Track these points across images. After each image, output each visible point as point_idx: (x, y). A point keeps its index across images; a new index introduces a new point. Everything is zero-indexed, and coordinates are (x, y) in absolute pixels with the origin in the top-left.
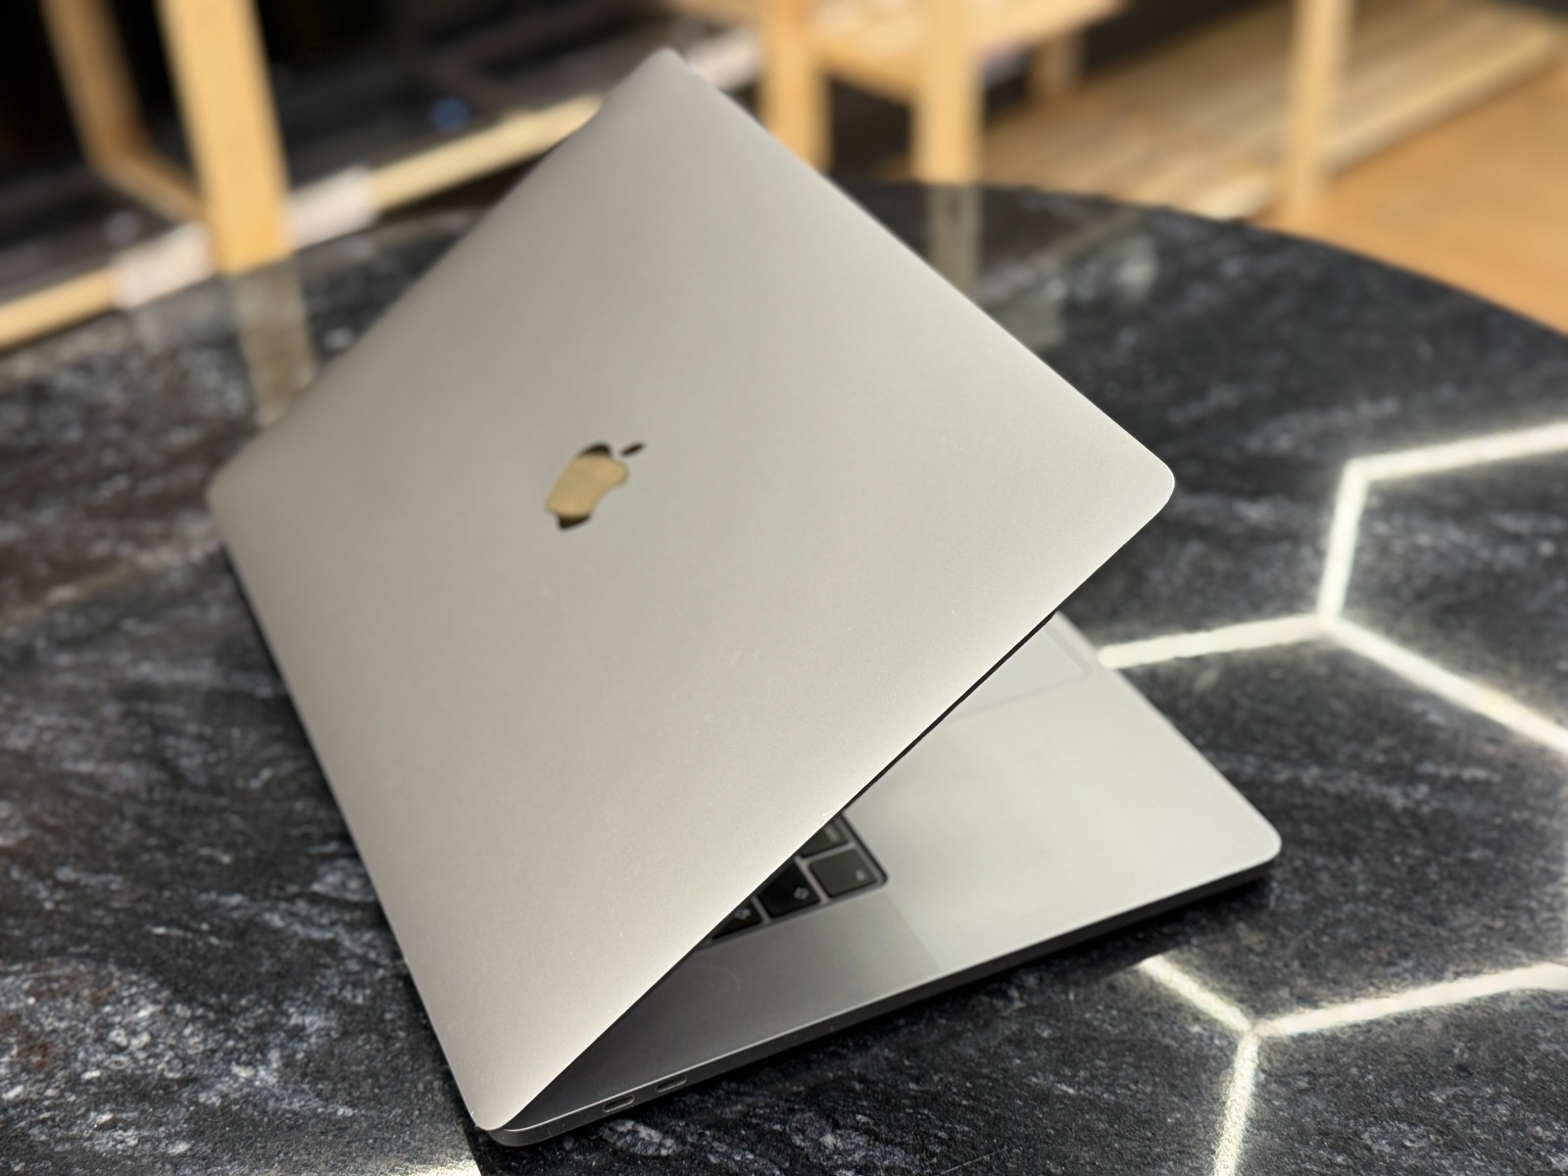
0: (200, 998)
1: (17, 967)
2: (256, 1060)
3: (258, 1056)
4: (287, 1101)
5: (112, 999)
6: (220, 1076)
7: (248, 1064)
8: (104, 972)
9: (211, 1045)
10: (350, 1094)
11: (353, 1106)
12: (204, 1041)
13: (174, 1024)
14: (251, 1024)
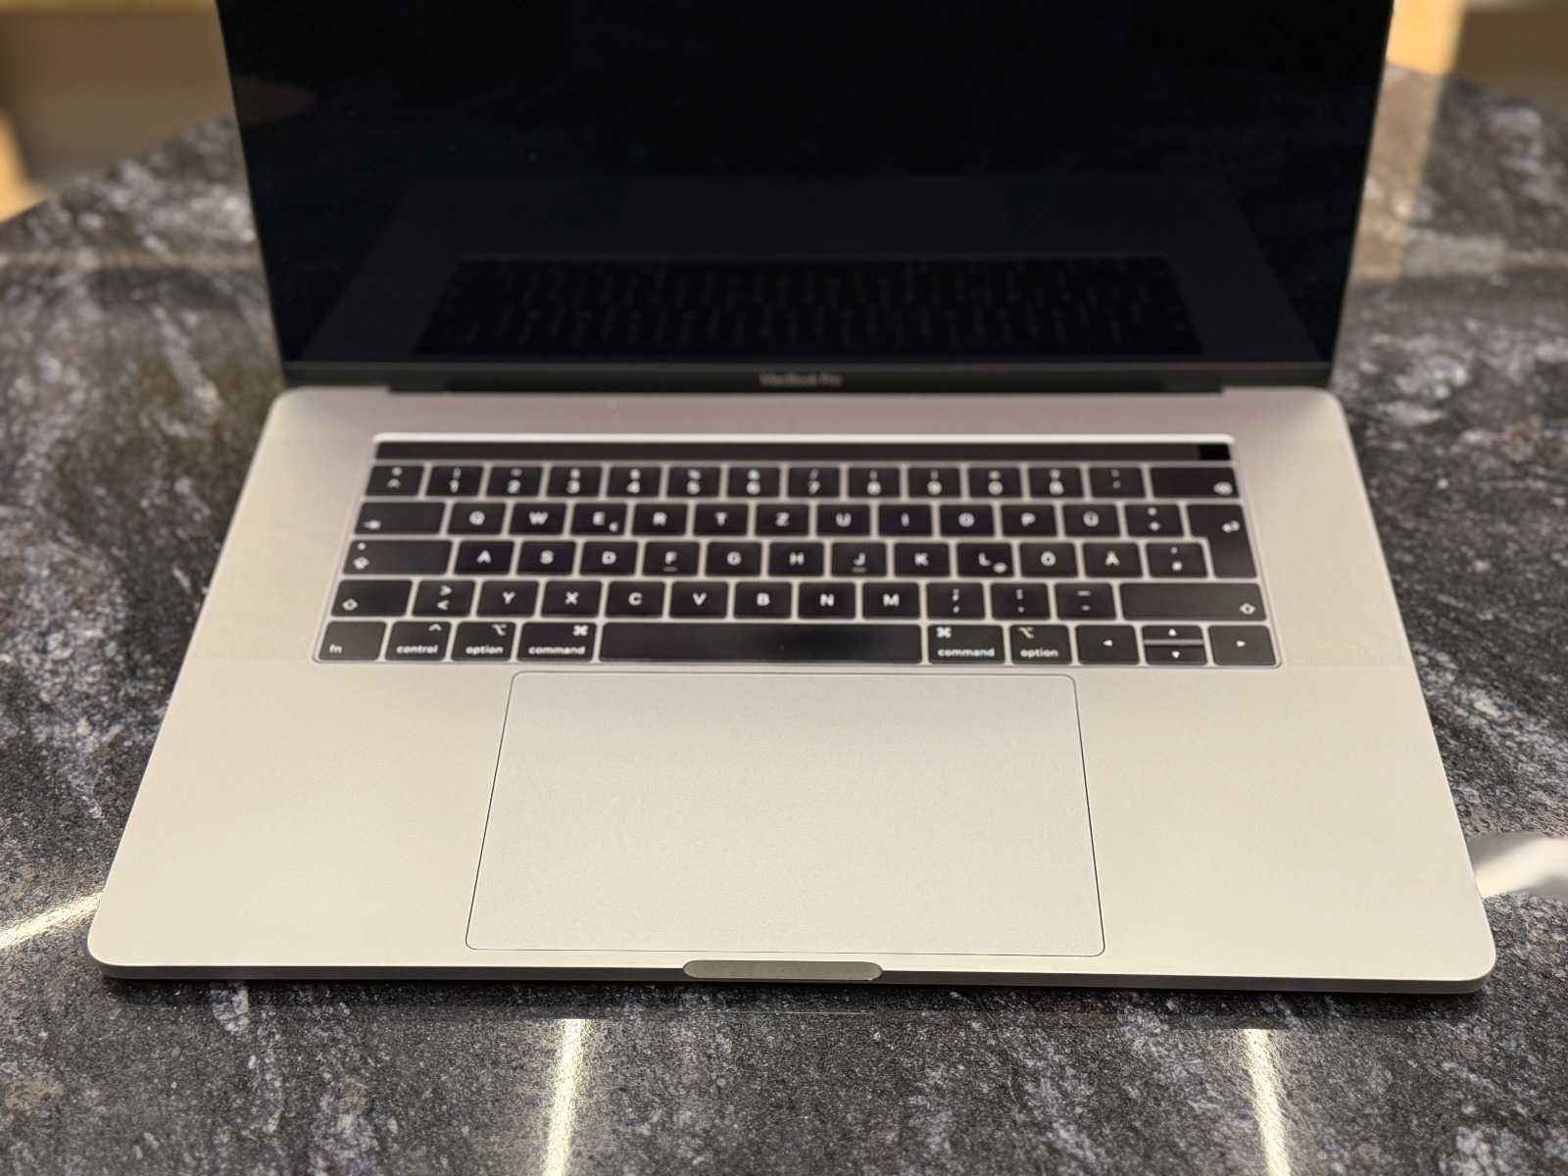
0: (132, 648)
1: (69, 540)
2: (101, 726)
3: (106, 723)
4: (76, 774)
5: (88, 608)
6: (66, 720)
7: (93, 724)
8: (108, 582)
9: (92, 691)
10: (116, 800)
11: (105, 812)
12: (91, 685)
13: (95, 656)
14: (133, 693)
